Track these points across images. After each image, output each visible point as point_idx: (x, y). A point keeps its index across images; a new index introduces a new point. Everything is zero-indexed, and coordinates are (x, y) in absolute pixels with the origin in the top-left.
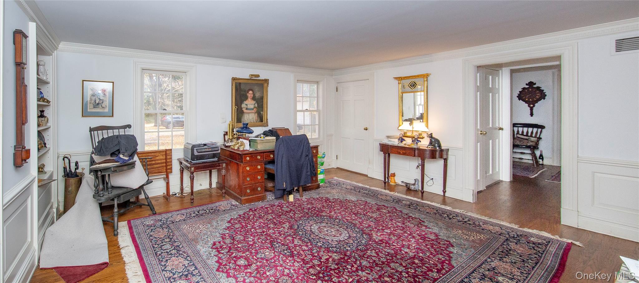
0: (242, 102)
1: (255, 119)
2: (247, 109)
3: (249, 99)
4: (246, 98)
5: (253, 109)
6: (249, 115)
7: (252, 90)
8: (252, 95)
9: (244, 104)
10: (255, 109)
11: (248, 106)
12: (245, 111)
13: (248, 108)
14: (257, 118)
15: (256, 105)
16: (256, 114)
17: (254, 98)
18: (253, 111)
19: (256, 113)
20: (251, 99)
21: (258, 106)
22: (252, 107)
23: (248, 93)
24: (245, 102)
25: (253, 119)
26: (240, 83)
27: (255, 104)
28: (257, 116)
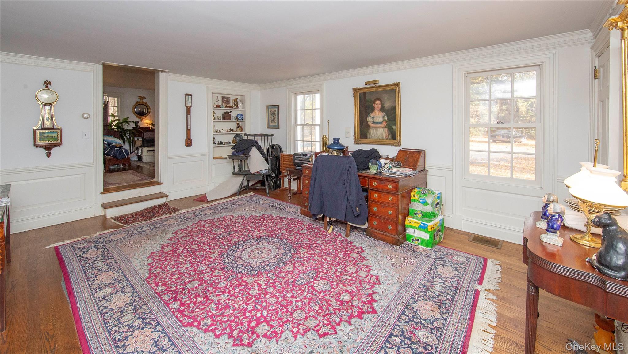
0: (367, 115)
1: (384, 135)
2: (373, 122)
3: (376, 111)
4: (373, 110)
5: (381, 123)
6: (376, 130)
7: (379, 99)
8: (380, 106)
9: (370, 117)
10: (384, 123)
11: (375, 119)
12: (371, 124)
13: (375, 121)
14: (387, 134)
15: (386, 118)
16: (386, 129)
17: (382, 109)
18: (382, 125)
19: (385, 127)
20: (378, 110)
21: (388, 119)
22: (380, 120)
23: (374, 103)
24: (372, 115)
25: (382, 134)
26: (364, 94)
27: (384, 117)
28: (387, 131)
